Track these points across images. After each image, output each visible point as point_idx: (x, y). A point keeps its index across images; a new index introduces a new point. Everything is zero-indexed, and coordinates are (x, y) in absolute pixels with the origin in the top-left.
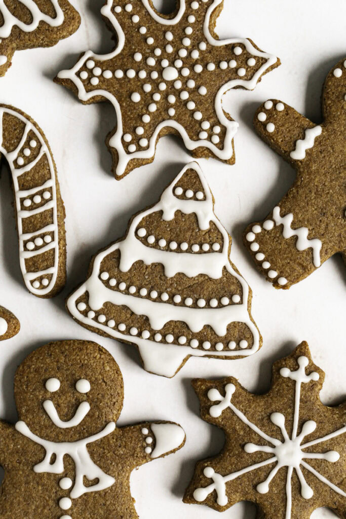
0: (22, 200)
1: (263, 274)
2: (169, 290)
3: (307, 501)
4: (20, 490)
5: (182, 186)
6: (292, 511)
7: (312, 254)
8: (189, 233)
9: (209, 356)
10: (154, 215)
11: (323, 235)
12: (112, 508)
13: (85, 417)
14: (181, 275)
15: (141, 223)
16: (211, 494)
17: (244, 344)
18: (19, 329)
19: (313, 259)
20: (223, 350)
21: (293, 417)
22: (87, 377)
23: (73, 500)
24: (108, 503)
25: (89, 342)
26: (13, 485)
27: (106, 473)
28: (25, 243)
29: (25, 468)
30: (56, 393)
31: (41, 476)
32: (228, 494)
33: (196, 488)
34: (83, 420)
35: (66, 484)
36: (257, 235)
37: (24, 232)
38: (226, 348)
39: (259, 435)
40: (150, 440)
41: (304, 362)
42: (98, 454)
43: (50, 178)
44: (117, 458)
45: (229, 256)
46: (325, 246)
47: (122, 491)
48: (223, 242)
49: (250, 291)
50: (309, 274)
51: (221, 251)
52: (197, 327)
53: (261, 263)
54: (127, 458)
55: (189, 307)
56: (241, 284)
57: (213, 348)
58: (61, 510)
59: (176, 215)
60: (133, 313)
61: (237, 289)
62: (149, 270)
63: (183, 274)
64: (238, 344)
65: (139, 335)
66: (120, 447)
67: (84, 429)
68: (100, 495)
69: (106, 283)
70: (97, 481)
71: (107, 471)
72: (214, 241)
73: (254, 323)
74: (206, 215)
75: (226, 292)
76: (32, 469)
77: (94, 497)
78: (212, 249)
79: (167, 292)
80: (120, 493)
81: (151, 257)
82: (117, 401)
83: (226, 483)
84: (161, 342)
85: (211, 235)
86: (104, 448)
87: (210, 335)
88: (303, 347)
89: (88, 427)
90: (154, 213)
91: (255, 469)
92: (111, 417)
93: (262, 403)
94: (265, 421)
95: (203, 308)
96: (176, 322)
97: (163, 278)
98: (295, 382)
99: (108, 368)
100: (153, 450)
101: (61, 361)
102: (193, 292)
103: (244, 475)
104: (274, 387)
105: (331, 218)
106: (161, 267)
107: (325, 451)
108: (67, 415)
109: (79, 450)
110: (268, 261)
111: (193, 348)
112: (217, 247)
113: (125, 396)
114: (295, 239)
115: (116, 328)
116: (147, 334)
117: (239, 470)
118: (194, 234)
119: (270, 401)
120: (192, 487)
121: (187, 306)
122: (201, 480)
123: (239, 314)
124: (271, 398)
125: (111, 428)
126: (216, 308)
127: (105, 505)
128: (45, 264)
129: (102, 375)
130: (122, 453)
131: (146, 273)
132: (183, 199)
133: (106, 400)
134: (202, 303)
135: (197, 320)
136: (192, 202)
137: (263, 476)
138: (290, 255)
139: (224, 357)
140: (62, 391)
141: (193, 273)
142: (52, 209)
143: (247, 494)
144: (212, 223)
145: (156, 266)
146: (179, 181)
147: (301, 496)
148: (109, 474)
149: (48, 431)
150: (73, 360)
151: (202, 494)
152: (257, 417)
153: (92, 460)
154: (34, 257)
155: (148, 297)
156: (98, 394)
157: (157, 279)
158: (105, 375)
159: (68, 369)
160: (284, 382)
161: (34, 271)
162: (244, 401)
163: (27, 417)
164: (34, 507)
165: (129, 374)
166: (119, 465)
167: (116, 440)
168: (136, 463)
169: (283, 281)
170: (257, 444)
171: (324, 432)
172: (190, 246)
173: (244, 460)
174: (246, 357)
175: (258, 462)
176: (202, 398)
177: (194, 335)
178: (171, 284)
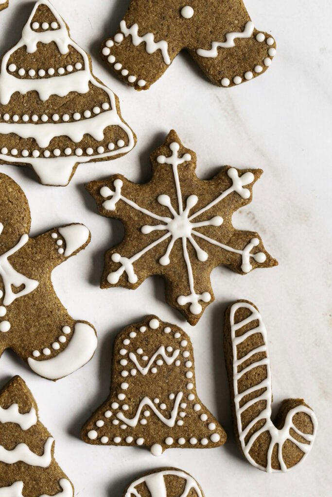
1: (124, 81)
2: (47, 111)
3: (204, 263)
5: (37, 21)
6: (193, 275)
7: (161, 54)
8: (53, 60)
9: (95, 161)
10: (19, 51)
11: (167, 36)
12: (41, 307)
14: (54, 97)
15: (10, 60)
16: (122, 275)
17: (121, 143)
19: (163, 58)
20: (104, 152)
21: (177, 196)
23: (7, 307)
24: (37, 303)
27: (30, 278)
32: (136, 272)
33: (108, 274)
36: (111, 49)
38: (107, 150)
39: (151, 218)
40: (60, 242)
41: (175, 147)
42: (19, 263)
44: (36, 263)
45: (91, 72)
46: (171, 45)
47: (46, 290)
48: (83, 60)
49: (116, 97)
50: (163, 72)
51: (83, 69)
52: (78, 138)
53: (120, 72)
54: (44, 261)
55: (67, 122)
56: (107, 93)
57: (96, 152)
59: (38, 46)
60: (21, 138)
61: (105, 98)
62: (26, 98)
63: (56, 95)
64: (116, 144)
65: (31, 155)
66: (36, 254)
67: (2, 245)
68: (28, 297)
70: (23, 287)
71: (30, 276)
72: (76, 61)
73: (126, 124)
74: (63, 41)
75: (95, 102)
77: (24, 301)
78: (75, 68)
79: (46, 114)
80: (45, 292)
81: (25, 87)
82: (25, 216)
83: (133, 264)
85: (72, 57)
86: (23, 258)
87: (91, 142)
88: (172, 135)
89: (5, 243)
90: (19, 49)
91: (154, 247)
93: (148, 190)
94: (154, 204)
95: (79, 120)
96: (59, 137)
97: (39, 102)
98: (171, 166)
99: (11, 190)
100: (65, 250)
102: (68, 108)
103: (146, 253)
104: (155, 174)
105: (170, 20)
106: (35, 94)
107: (210, 218)
110: (125, 69)
111: (78, 156)
112: (79, 66)
113: (31, 210)
114: (144, 44)
115: (9, 153)
116: (36, 153)
117: (141, 250)
118: (57, 59)
119: (154, 186)
120: (105, 274)
121: (65, 122)
122: (111, 266)
123: (111, 119)
124: (155, 184)
125: (25, 239)
126: (91, 117)
127: (34, 305)
129: (6, 197)
130: (39, 258)
131: (24, 102)
132: (41, 32)
133: (15, 217)
134: (77, 116)
135: (77, 131)
136: (50, 33)
137: (162, 250)
138: (143, 60)
139: (107, 158)
141: (63, 92)
143: (152, 268)
144: (69, 46)
145: (31, 94)
146: (34, 17)
147: (198, 260)
148: (32, 279)
151: (114, 277)
152: (146, 202)
153: (15, 269)
155: (31, 121)
156: (8, 213)
157: (34, 104)
158: (10, 196)
160: (162, 168)
162: (131, 191)
165: (30, 191)
166: (39, 269)
167: (32, 248)
168: (53, 264)
169: (142, 83)
170: (151, 225)
171: (205, 203)
172: (56, 70)
173: (143, 241)
174: (125, 153)
175: (155, 240)
176: (96, 197)
177: (78, 145)
178: (48, 106)
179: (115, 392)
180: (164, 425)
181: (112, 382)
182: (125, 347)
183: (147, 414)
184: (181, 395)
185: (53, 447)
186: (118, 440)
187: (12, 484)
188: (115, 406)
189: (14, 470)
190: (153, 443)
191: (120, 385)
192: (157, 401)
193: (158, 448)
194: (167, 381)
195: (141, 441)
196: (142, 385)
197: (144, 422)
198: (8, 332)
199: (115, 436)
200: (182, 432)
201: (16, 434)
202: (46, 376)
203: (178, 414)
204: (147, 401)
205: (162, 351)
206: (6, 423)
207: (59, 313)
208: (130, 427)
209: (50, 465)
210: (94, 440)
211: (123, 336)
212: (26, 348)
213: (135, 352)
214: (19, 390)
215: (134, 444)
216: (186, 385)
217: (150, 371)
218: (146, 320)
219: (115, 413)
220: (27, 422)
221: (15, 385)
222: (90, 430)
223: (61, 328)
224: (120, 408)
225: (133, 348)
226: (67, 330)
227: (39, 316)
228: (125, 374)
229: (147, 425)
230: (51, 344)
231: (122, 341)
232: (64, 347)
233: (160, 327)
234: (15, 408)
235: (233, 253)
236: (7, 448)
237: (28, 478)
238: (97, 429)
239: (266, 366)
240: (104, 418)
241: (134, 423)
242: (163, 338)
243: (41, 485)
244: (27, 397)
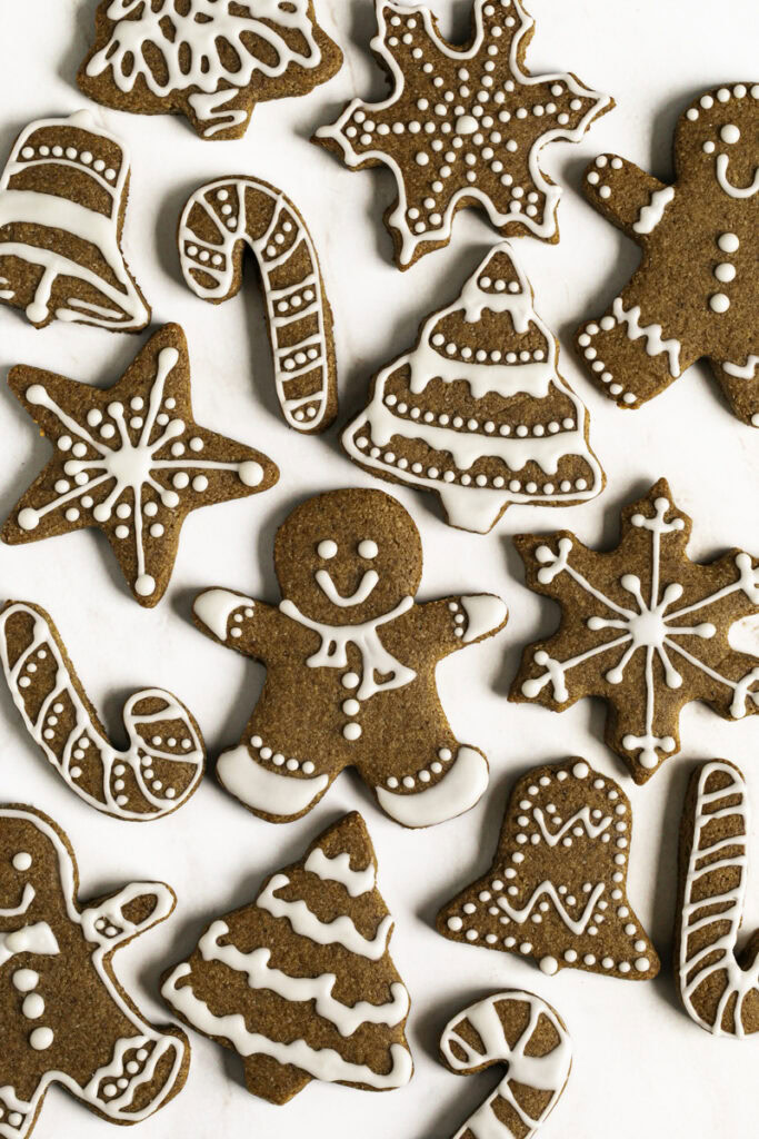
0: (276, 303)
1: (603, 389)
2: (478, 415)
3: (674, 692)
4: (290, 692)
5: (489, 276)
6: (655, 706)
7: (668, 359)
8: (502, 338)
9: (535, 503)
10: (453, 316)
11: (682, 333)
12: (413, 711)
13: (372, 591)
14: (493, 395)
15: (436, 327)
16: (546, 687)
17: (582, 484)
18: (278, 477)
19: (669, 366)
20: (553, 494)
21: (651, 580)
22: (372, 537)
23: (361, 702)
24: (408, 704)
25: (373, 490)
26: (280, 685)
27: (404, 664)
28: (283, 360)
29: (296, 663)
30: (332, 559)
31: (317, 671)
32: (568, 686)
33: (524, 681)
34: (370, 595)
35: (351, 681)
36: (593, 337)
37: (281, 346)
38: (558, 491)
39: (606, 606)
40: (460, 619)
41: (663, 506)
42: (393, 639)
43: (312, 272)
44: (418, 644)
45: (556, 367)
46: (685, 348)
47: (426, 689)
48: (547, 347)
49: (587, 413)
50: (665, 387)
51: (545, 360)
52: (517, 463)
53: (599, 375)
54: (431, 643)
55: (505, 437)
56: (574, 404)
57: (541, 491)
58: (346, 716)
59: (482, 314)
60: (430, 449)
61: (570, 411)
62: (450, 389)
63: (496, 394)
64: (573, 485)
65: (441, 477)
66: (420, 629)
67: (372, 607)
68: (397, 694)
69: (394, 410)
70: (392, 676)
71: (405, 662)
72: (536, 347)
73: (594, 455)
74: (523, 312)
75: (554, 415)
76: (305, 664)
77: (390, 698)
78: (534, 358)
79: (475, 419)
80: (422, 691)
81: (451, 372)
82: (414, 569)
83: (566, 672)
84: (470, 486)
85: (531, 340)
87: (536, 474)
88: (661, 486)
89: (376, 604)
90: (453, 313)
91: (603, 652)
92: (407, 589)
93: (609, 563)
94: (614, 587)
95: (524, 438)
96: (489, 458)
97: (469, 400)
98: (652, 532)
99: (400, 524)
100: (465, 631)
101: (337, 517)
102: (510, 416)
103: (588, 660)
104: (624, 540)
105: (691, 310)
106: (465, 386)
107: (695, 624)
108: (348, 589)
109: (366, 635)
110: (609, 371)
111: (513, 492)
112: (539, 355)
113: (424, 561)
114: (645, 340)
115: (409, 469)
116: (450, 476)
117: (581, 654)
118: (508, 339)
119: (619, 559)
120: (520, 679)
121: (503, 436)
122: (531, 669)
123: (573, 444)
124: (622, 556)
125: (408, 604)
126: (543, 436)
127: (403, 707)
128: (310, 387)
129: (392, 534)
130: (424, 636)
131: (446, 394)
132: (492, 293)
133: (400, 568)
134: (523, 431)
135: (517, 454)
136: (505, 297)
137: (614, 659)
138: (638, 363)
139: (555, 503)
140: (339, 557)
141: (508, 391)
142: (317, 313)
143: (593, 684)
144: (531, 323)
145: (459, 384)
146: (486, 269)
147: (666, 685)
148: (407, 666)
149: (324, 612)
150: (353, 515)
151: (533, 688)
152: (604, 581)
153: (384, 647)
154: (295, 378)
155: (451, 426)
156: (389, 560)
157: (461, 401)
158: (397, 534)
159: (347, 528)
160: (636, 533)
161: (296, 398)
162: (584, 560)
163: (294, 595)
164: (309, 715)
165: (429, 531)
166: (421, 653)
167: (415, 619)
168: (444, 650)
169: (630, 398)
170: (604, 618)
171: (692, 599)
172: (504, 356)
173: (588, 639)
174: (585, 501)
175: (607, 642)
176: (528, 559)
177: (513, 475)
178: (481, 408)
179: (500, 865)
180: (568, 930)
181: (498, 849)
182: (529, 798)
183: (545, 907)
184: (601, 889)
185: (391, 931)
186: (492, 939)
187: (318, 976)
188: (498, 885)
189: (325, 955)
190: (546, 955)
191: (510, 855)
192: (563, 890)
193: (551, 964)
194: (584, 862)
195: (527, 948)
196: (544, 862)
197: (538, 919)
198: (355, 741)
199: (488, 932)
200: (594, 945)
201: (339, 900)
202: (401, 820)
203: (592, 916)
204: (548, 887)
205: (585, 814)
206: (327, 881)
207: (438, 726)
208: (515, 922)
209: (382, 958)
210: (455, 933)
211: (529, 780)
212: (379, 770)
213: (543, 808)
214: (355, 833)
215: (515, 952)
216: (613, 874)
217: (561, 842)
218: (569, 763)
219: (495, 896)
220: (359, 885)
221: (351, 824)
222: (453, 916)
223: (438, 751)
224: (505, 891)
225: (541, 802)
226: (446, 755)
227: (408, 726)
228: (522, 839)
229: (541, 925)
230: (418, 773)
231: (527, 788)
232: (437, 780)
233: (588, 778)
234: (345, 860)
235: (722, 685)
236: (321, 919)
237: (344, 972)
238: (464, 916)
239: (740, 868)
240: (477, 902)
241: (522, 917)
242: (590, 795)
243: (362, 986)
244: (366, 847)
